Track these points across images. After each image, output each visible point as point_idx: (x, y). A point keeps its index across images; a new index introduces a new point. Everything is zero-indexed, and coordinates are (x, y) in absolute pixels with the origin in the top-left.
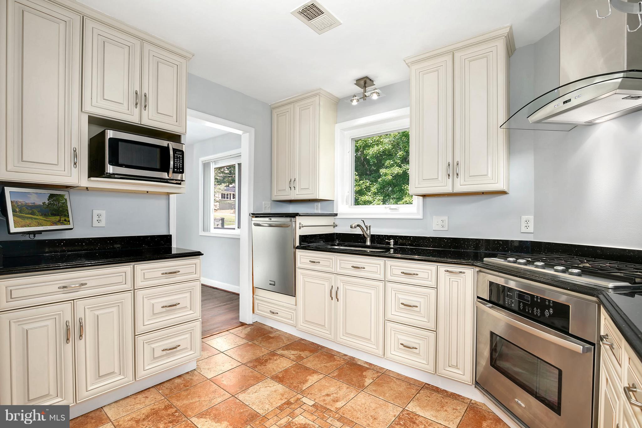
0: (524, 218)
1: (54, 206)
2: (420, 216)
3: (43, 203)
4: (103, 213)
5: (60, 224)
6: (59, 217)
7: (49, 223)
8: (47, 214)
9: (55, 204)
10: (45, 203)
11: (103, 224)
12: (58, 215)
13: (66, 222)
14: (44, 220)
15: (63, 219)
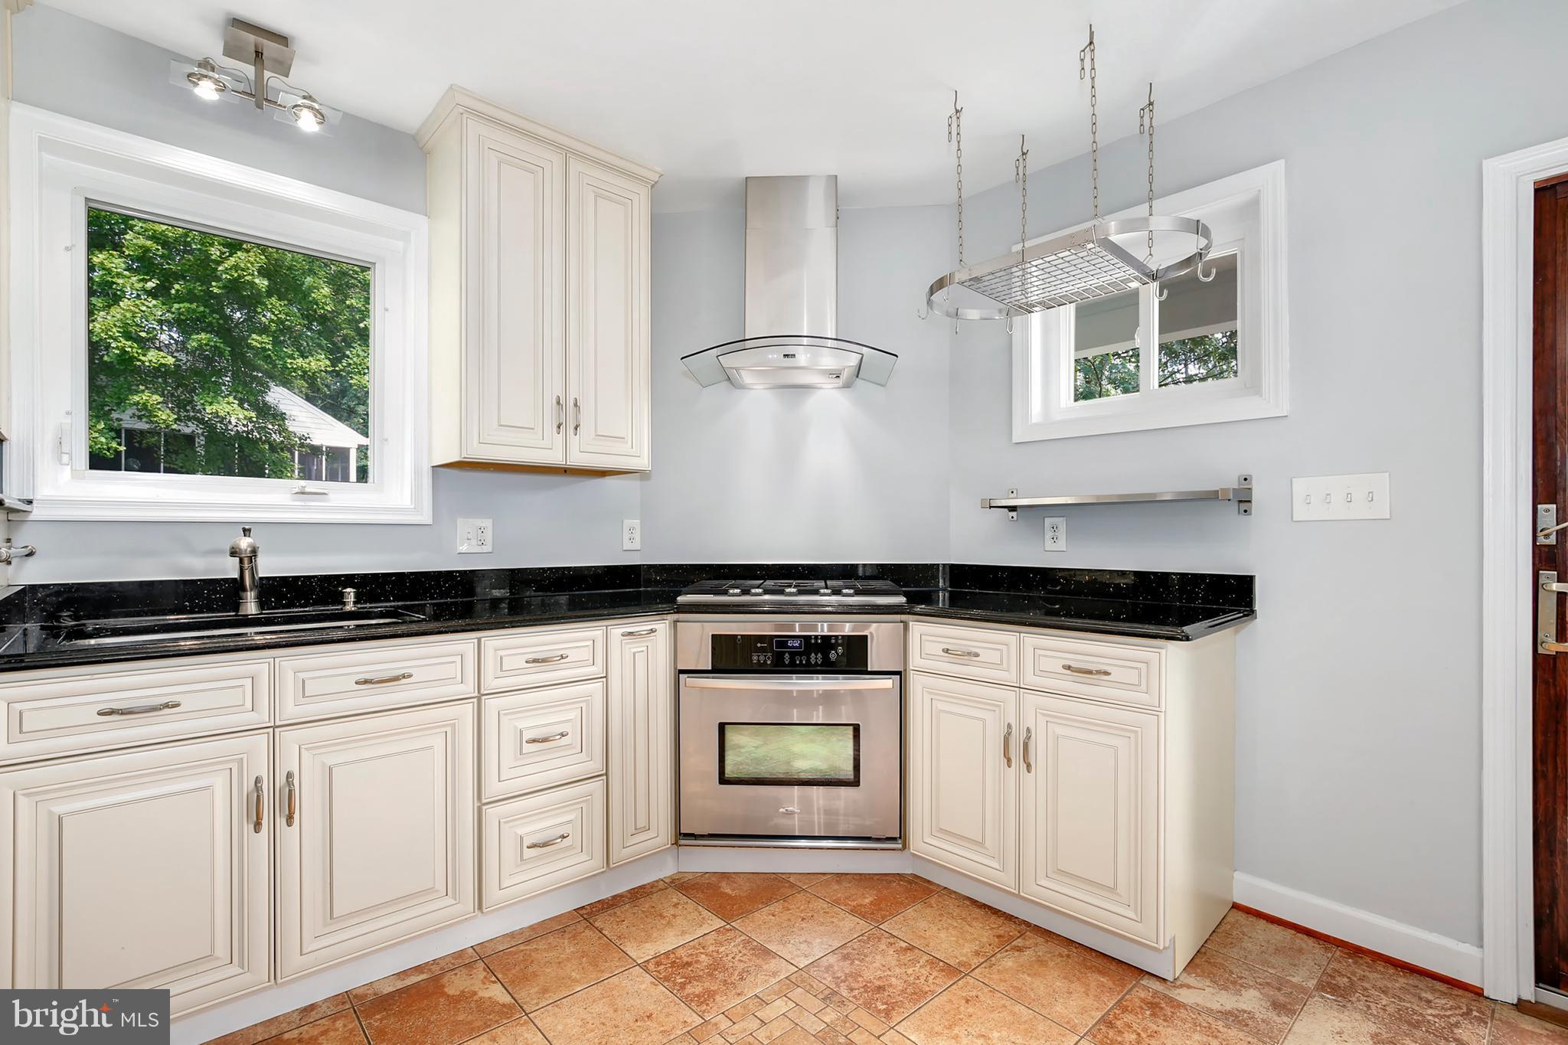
0: (628, 523)
2: (426, 517)
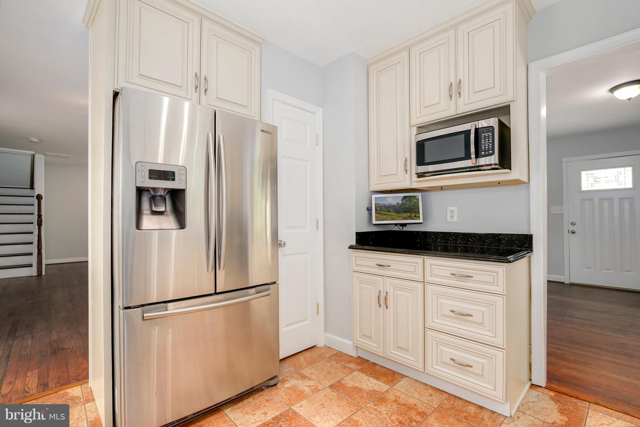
1: (406, 205)
3: (397, 203)
4: (455, 209)
5: (410, 219)
6: (410, 214)
7: (401, 218)
8: (399, 211)
9: (407, 204)
10: (399, 203)
11: (455, 219)
12: (409, 212)
13: (416, 218)
14: (397, 216)
15: (413, 215)
